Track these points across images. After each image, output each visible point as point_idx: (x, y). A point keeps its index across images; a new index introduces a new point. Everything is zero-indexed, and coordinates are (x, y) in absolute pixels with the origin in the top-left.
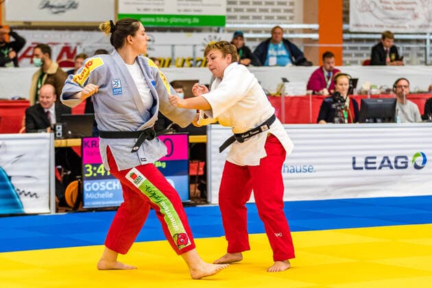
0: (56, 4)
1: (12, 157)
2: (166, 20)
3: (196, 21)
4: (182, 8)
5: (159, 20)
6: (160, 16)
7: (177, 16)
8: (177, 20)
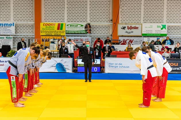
0: (128, 32)
1: (64, 62)
2: (153, 35)
3: (160, 35)
4: (156, 32)
5: (151, 35)
6: (151, 34)
7: (155, 34)
8: (155, 35)
